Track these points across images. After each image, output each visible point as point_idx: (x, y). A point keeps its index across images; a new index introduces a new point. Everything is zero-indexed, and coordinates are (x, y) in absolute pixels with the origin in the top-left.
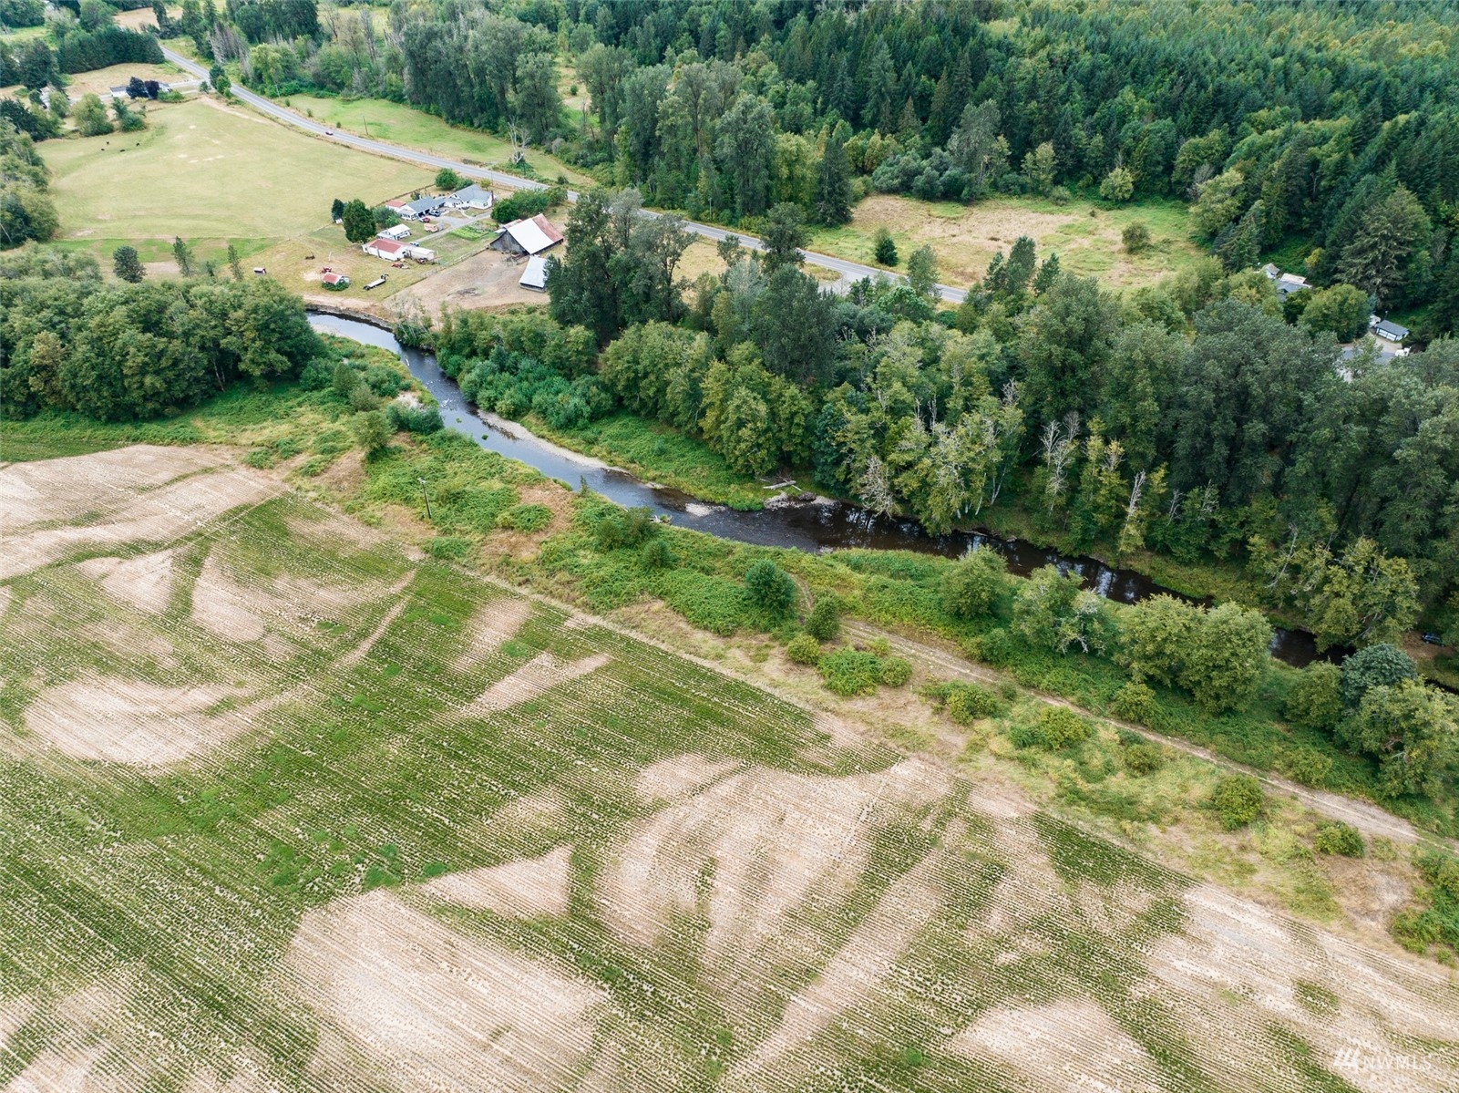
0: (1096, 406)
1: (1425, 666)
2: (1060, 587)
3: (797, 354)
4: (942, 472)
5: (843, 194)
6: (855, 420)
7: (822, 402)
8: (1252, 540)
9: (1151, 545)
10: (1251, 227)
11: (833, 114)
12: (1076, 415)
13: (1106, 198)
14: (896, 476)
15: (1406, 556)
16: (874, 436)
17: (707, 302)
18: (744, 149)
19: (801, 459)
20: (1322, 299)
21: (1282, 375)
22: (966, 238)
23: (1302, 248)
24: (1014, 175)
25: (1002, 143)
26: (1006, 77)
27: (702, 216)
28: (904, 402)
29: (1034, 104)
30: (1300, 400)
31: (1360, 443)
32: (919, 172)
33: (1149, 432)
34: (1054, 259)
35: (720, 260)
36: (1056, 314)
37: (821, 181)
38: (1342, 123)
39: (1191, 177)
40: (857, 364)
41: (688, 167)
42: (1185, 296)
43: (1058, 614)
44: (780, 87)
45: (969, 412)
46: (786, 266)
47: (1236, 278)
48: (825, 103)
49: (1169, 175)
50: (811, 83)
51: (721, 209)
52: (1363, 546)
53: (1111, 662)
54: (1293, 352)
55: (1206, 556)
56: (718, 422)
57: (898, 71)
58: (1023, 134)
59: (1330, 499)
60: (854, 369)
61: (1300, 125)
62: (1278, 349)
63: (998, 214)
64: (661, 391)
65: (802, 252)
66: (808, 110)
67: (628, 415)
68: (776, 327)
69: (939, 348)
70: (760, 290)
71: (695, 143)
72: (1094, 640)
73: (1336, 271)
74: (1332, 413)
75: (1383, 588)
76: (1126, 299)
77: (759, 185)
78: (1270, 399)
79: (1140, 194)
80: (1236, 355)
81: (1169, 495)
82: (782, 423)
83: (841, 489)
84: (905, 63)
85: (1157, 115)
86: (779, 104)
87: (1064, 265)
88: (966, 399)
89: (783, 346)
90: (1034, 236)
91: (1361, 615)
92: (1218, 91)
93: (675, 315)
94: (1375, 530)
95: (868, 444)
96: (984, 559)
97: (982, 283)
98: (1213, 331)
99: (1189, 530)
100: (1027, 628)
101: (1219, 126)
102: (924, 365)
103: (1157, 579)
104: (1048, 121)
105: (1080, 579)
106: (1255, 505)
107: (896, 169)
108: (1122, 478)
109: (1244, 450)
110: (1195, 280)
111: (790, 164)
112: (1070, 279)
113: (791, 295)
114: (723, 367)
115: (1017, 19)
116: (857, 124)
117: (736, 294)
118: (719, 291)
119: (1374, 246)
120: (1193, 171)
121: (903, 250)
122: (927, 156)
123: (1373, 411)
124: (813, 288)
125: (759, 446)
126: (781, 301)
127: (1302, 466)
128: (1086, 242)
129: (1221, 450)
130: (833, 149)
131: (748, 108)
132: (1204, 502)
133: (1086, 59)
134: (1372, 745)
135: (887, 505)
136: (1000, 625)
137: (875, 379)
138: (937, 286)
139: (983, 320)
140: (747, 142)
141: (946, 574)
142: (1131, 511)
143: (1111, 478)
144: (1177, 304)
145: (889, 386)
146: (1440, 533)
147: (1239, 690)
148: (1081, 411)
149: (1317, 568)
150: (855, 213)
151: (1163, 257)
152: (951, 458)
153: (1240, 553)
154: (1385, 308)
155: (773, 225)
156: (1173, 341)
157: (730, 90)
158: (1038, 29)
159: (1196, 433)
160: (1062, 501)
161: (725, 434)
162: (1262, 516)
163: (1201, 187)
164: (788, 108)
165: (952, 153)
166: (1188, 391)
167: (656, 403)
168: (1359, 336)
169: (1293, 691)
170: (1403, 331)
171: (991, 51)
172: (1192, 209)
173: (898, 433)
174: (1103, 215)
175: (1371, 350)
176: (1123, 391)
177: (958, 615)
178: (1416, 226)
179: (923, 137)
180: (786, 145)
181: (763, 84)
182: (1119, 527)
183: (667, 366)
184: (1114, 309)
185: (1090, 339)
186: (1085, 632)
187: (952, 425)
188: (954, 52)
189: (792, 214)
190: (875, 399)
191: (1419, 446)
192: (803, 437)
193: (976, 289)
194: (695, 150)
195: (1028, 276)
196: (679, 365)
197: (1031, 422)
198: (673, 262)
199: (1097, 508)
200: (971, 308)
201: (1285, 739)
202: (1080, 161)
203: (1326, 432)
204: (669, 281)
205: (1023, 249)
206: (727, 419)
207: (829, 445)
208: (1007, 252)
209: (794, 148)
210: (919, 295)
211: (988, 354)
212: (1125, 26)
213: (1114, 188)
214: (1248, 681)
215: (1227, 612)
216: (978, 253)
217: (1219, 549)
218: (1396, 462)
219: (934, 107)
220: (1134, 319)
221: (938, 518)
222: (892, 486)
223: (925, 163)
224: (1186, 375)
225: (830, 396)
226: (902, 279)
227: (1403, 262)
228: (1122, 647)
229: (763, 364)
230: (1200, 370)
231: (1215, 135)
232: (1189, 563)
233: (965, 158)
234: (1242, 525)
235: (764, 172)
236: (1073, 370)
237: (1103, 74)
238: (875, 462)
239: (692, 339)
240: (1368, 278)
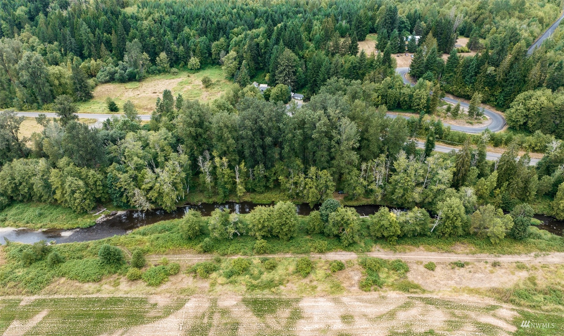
0: (213, 147)
1: (342, 202)
2: (223, 216)
3: (88, 157)
4: (165, 187)
5: (86, 87)
6: (123, 177)
7: (106, 173)
8: (279, 178)
9: (248, 190)
10: (244, 70)
11: (70, 55)
12: (207, 152)
13: (191, 69)
14: (147, 194)
15: (326, 169)
16: (133, 181)
17: (39, 145)
18: (34, 76)
19: (105, 199)
20: (275, 91)
21: (270, 119)
22: (143, 95)
23: (263, 74)
24: (154, 67)
25: (145, 55)
26: (139, 29)
27: (24, 108)
28: (140, 164)
29: (153, 38)
30: (279, 127)
31: (301, 136)
32: (116, 72)
33: (234, 151)
34: (180, 96)
35: (39, 125)
36: (188, 116)
37: (75, 83)
38: (262, 29)
39: (219, 56)
40: (116, 154)
41: (9, 88)
42: (231, 99)
43: (225, 225)
44: (42, 46)
45: (168, 161)
46: (71, 122)
47: (245, 89)
48: (66, 50)
49: (211, 56)
50: (56, 43)
51: (32, 104)
52: (313, 169)
53: (249, 236)
54: (271, 110)
55: (267, 188)
56: (63, 195)
57: (94, 33)
58: (153, 50)
59: (299, 157)
60: (115, 157)
61: (249, 32)
62: (266, 110)
63: (153, 83)
64: (31, 188)
65: (76, 114)
66: (59, 55)
67: (18, 203)
68: (76, 148)
69: (147, 139)
70: (62, 134)
71: (9, 77)
72: (241, 230)
73: (276, 80)
74: (290, 128)
75: (323, 181)
76: (211, 105)
77: (47, 90)
78: (270, 129)
79: (203, 66)
80: (254, 116)
81: (248, 171)
82: (92, 187)
83: (126, 205)
84: (95, 29)
85: (200, 35)
86: (44, 54)
87: (184, 97)
88: (165, 156)
89: (81, 155)
90: (170, 88)
91: (320, 192)
92: (218, 24)
93: (26, 154)
94: (315, 163)
95: (132, 184)
96: (192, 214)
97: (156, 110)
98: (244, 109)
99: (259, 181)
100: (216, 234)
101: (223, 36)
102: (144, 148)
103: (254, 202)
104: (160, 43)
105: (229, 210)
106: (277, 166)
107: (106, 73)
108: (231, 170)
109: (267, 148)
110: (232, 93)
111: (58, 79)
112: (188, 102)
113: (78, 133)
114: (57, 170)
115: (136, 6)
116: (83, 57)
117: (52, 139)
118: (43, 139)
119: (284, 69)
120: (219, 54)
121: (120, 104)
122: (117, 65)
123: (302, 124)
124: (86, 128)
125: (85, 199)
126: (74, 136)
127: (287, 149)
128: (190, 87)
129: (260, 151)
130: (75, 69)
131: (29, 58)
132: (260, 170)
133: (167, 18)
134: (336, 232)
135: (148, 206)
136: (206, 237)
137: (125, 158)
138: (138, 115)
139: (161, 125)
140: (34, 73)
141: (180, 225)
142: (238, 180)
143: (227, 171)
144: (229, 103)
145: (132, 159)
146: (333, 158)
147: (292, 229)
148: (209, 150)
149: (302, 181)
150: (94, 93)
151: (218, 87)
152: (166, 180)
153: (277, 184)
154: (294, 89)
155: (59, 106)
156: (232, 116)
157: (18, 51)
158: (145, 9)
159: (250, 146)
160: (213, 184)
161: (68, 198)
162: (280, 169)
163: (223, 59)
164: (49, 55)
165: (127, 62)
166: (242, 133)
167: (30, 194)
168: (290, 100)
169: (308, 224)
170: (302, 96)
171: (129, 20)
172: (223, 68)
173: (143, 177)
174: (192, 76)
175: (294, 104)
176: (220, 138)
177: (190, 239)
178: (295, 60)
179: (113, 58)
180: (53, 71)
181: (33, 46)
182: (235, 187)
183: (30, 177)
184: (208, 110)
185: (203, 123)
186: (237, 229)
187: (163, 168)
188: (114, 22)
189: (66, 99)
190: (128, 166)
191: (318, 132)
192: (103, 189)
193: (154, 113)
194: (10, 80)
195: (172, 104)
196: (35, 175)
197: (192, 159)
198: (16, 131)
199: (226, 183)
200: (154, 121)
201: (311, 240)
202: (178, 57)
203: (290, 135)
204: (17, 140)
205: (167, 94)
206: (66, 192)
207: (115, 190)
208: (161, 96)
209: (58, 72)
210: (132, 121)
211: (167, 137)
212: (178, 4)
213: (193, 65)
214: (294, 226)
215: (280, 205)
216: (150, 99)
217: (270, 185)
218: (313, 139)
219: (113, 45)
220: (216, 112)
221: (169, 205)
222: (147, 198)
223: (117, 68)
224: (240, 127)
225: (109, 170)
226: (123, 116)
227: (295, 73)
228: (251, 229)
229: (75, 164)
230: (244, 124)
231: (222, 40)
232: (262, 193)
233: (133, 63)
234: (275, 174)
235: (47, 84)
236: (201, 135)
237: (175, 23)
238: (137, 191)
239: (38, 162)
240: (286, 80)
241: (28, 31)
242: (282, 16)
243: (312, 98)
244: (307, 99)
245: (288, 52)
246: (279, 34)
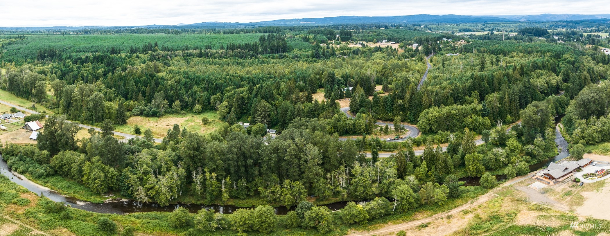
0: (205, 165)
1: (315, 203)
2: (208, 214)
3: (113, 159)
4: (163, 189)
5: (124, 116)
6: (132, 176)
7: (122, 172)
8: (259, 189)
9: (232, 197)
10: (233, 114)
11: (120, 96)
12: (200, 168)
13: (195, 112)
14: (148, 191)
15: (298, 180)
16: (139, 181)
17: (85, 145)
18: (96, 105)
19: (116, 188)
20: (255, 127)
21: (252, 147)
22: (160, 126)
23: (246, 117)
24: (170, 109)
25: (166, 101)
26: (165, 85)
27: (84, 122)
28: (148, 171)
29: (172, 92)
30: (258, 152)
31: (276, 158)
32: (145, 110)
33: (222, 169)
34: (185, 129)
35: (89, 134)
36: (189, 143)
37: (118, 113)
38: (246, 88)
39: (215, 104)
40: (132, 161)
41: (80, 110)
42: (222, 133)
43: (209, 221)
44: (105, 90)
45: (168, 171)
46: (109, 136)
47: (233, 127)
48: (118, 94)
49: (210, 105)
50: (113, 89)
51: (89, 121)
52: (287, 181)
53: (231, 230)
54: (252, 141)
55: (248, 196)
56: (88, 179)
57: (137, 86)
58: (171, 99)
59: (274, 173)
60: (131, 163)
61: (237, 90)
62: (249, 141)
63: (168, 119)
64: (70, 169)
65: (113, 132)
66: (113, 96)
68: (106, 152)
69: (156, 155)
70: (101, 142)
71: (82, 104)
72: (223, 226)
73: (255, 121)
74: (267, 153)
75: (296, 189)
76: (206, 136)
77: (100, 115)
78: (251, 154)
79: (204, 110)
80: (239, 145)
81: (232, 183)
82: (109, 179)
83: (130, 196)
84: (138, 84)
85: (203, 91)
86: (105, 94)
87: (188, 130)
88: (167, 168)
89: (108, 157)
90: (178, 123)
91: (294, 197)
92: (216, 85)
93: (75, 149)
94: (288, 177)
95: (138, 183)
96: (181, 211)
97: (166, 137)
98: (231, 140)
99: (241, 191)
100: (200, 227)
101: (219, 92)
102: (152, 160)
103: (237, 205)
104: (177, 95)
105: (214, 211)
106: (257, 180)
107: (138, 110)
108: (218, 182)
109: (249, 167)
110: (223, 129)
111: (109, 109)
112: (190, 133)
113: (110, 144)
114: (89, 163)
115: (165, 72)
116: (127, 99)
117: (93, 143)
118: (88, 142)
119: (262, 114)
120: (215, 103)
121: (143, 130)
122: (146, 106)
123: (276, 150)
124: (117, 141)
125: (101, 185)
126: (107, 145)
127: (264, 168)
128: (193, 124)
129: (243, 169)
130: (120, 105)
131: (96, 95)
132: (243, 183)
134: (313, 225)
135: (146, 199)
136: (191, 227)
137: (138, 165)
138: (154, 139)
139: (168, 146)
140: (96, 104)
141: (169, 217)
142: (223, 190)
143: (215, 182)
144: (220, 135)
145: (143, 167)
146: (303, 173)
147: (272, 226)
148: (201, 167)
149: (278, 190)
150: (128, 121)
151: (213, 124)
152: (165, 184)
153: (257, 193)
154: (269, 127)
155: (104, 125)
156: (221, 145)
157: (92, 91)
158: (171, 75)
159: (235, 166)
160: (202, 191)
161: (90, 182)
162: (259, 182)
163: (218, 107)
164: (108, 95)
165: (153, 105)
166: (229, 156)
167: (68, 173)
168: (266, 134)
169: (286, 220)
170: (275, 131)
171: (160, 80)
172: (218, 112)
173: (147, 179)
174: (195, 117)
175: (270, 137)
176: (212, 159)
177: (176, 227)
178: (269, 108)
179: (145, 101)
180: (107, 105)
181: (101, 89)
182: (221, 194)
183: (72, 162)
184: (204, 139)
185: (199, 148)
186: (219, 224)
187: (164, 176)
188: (150, 80)
189: (110, 122)
190: (139, 170)
191: (289, 155)
192: (116, 182)
193: (165, 138)
194: (82, 106)
195: (179, 134)
196: (76, 162)
197: (188, 171)
198: (75, 135)
199: (213, 191)
200: (164, 144)
201: (290, 233)
202: (187, 104)
203: (267, 158)
204: (73, 139)
205: (176, 127)
206: (91, 177)
207: (125, 184)
208: (172, 128)
209: (110, 105)
210: (148, 142)
211: (171, 155)
213: (197, 110)
214: (273, 223)
215: (260, 208)
216: (164, 129)
217: (251, 193)
218: (286, 160)
219: (147, 94)
220: (210, 141)
221: (164, 201)
222: (147, 194)
223: (146, 108)
224: (227, 152)
225: (124, 170)
226: (143, 138)
227: (269, 116)
228: (233, 225)
229: (102, 162)
230: (231, 150)
231: (218, 94)
232: (244, 199)
233: (156, 106)
234: (255, 186)
235: (101, 111)
236: (197, 156)
237: (188, 83)
238: (140, 188)
239: (80, 155)
240: (263, 121)
241: (101, 81)
242: (259, 80)
243: (283, 132)
244: (279, 133)
245: (264, 103)
246: (257, 91)
